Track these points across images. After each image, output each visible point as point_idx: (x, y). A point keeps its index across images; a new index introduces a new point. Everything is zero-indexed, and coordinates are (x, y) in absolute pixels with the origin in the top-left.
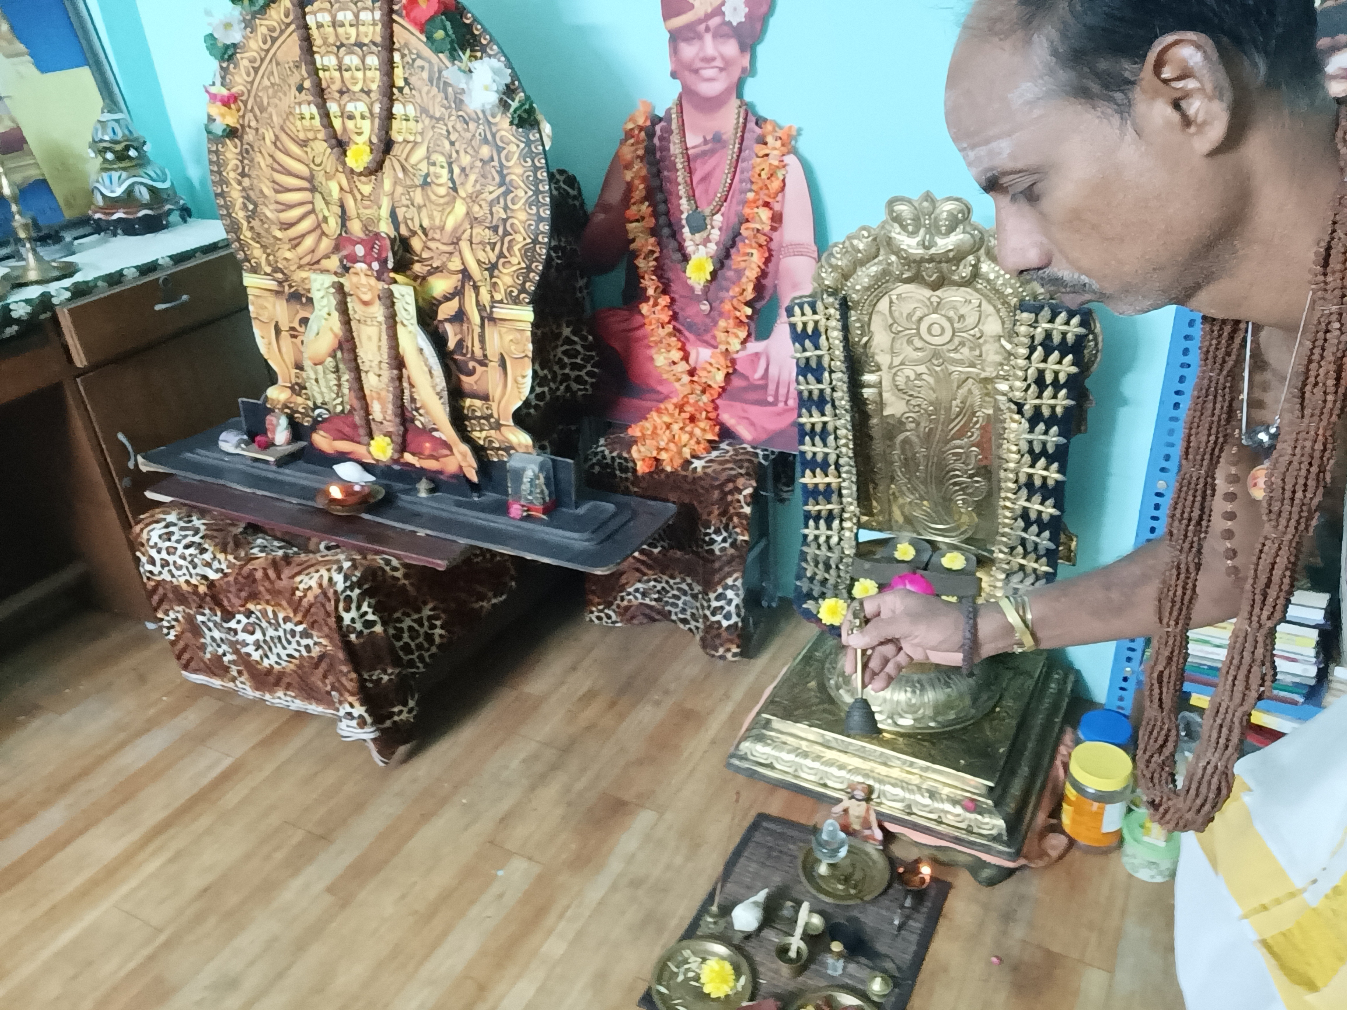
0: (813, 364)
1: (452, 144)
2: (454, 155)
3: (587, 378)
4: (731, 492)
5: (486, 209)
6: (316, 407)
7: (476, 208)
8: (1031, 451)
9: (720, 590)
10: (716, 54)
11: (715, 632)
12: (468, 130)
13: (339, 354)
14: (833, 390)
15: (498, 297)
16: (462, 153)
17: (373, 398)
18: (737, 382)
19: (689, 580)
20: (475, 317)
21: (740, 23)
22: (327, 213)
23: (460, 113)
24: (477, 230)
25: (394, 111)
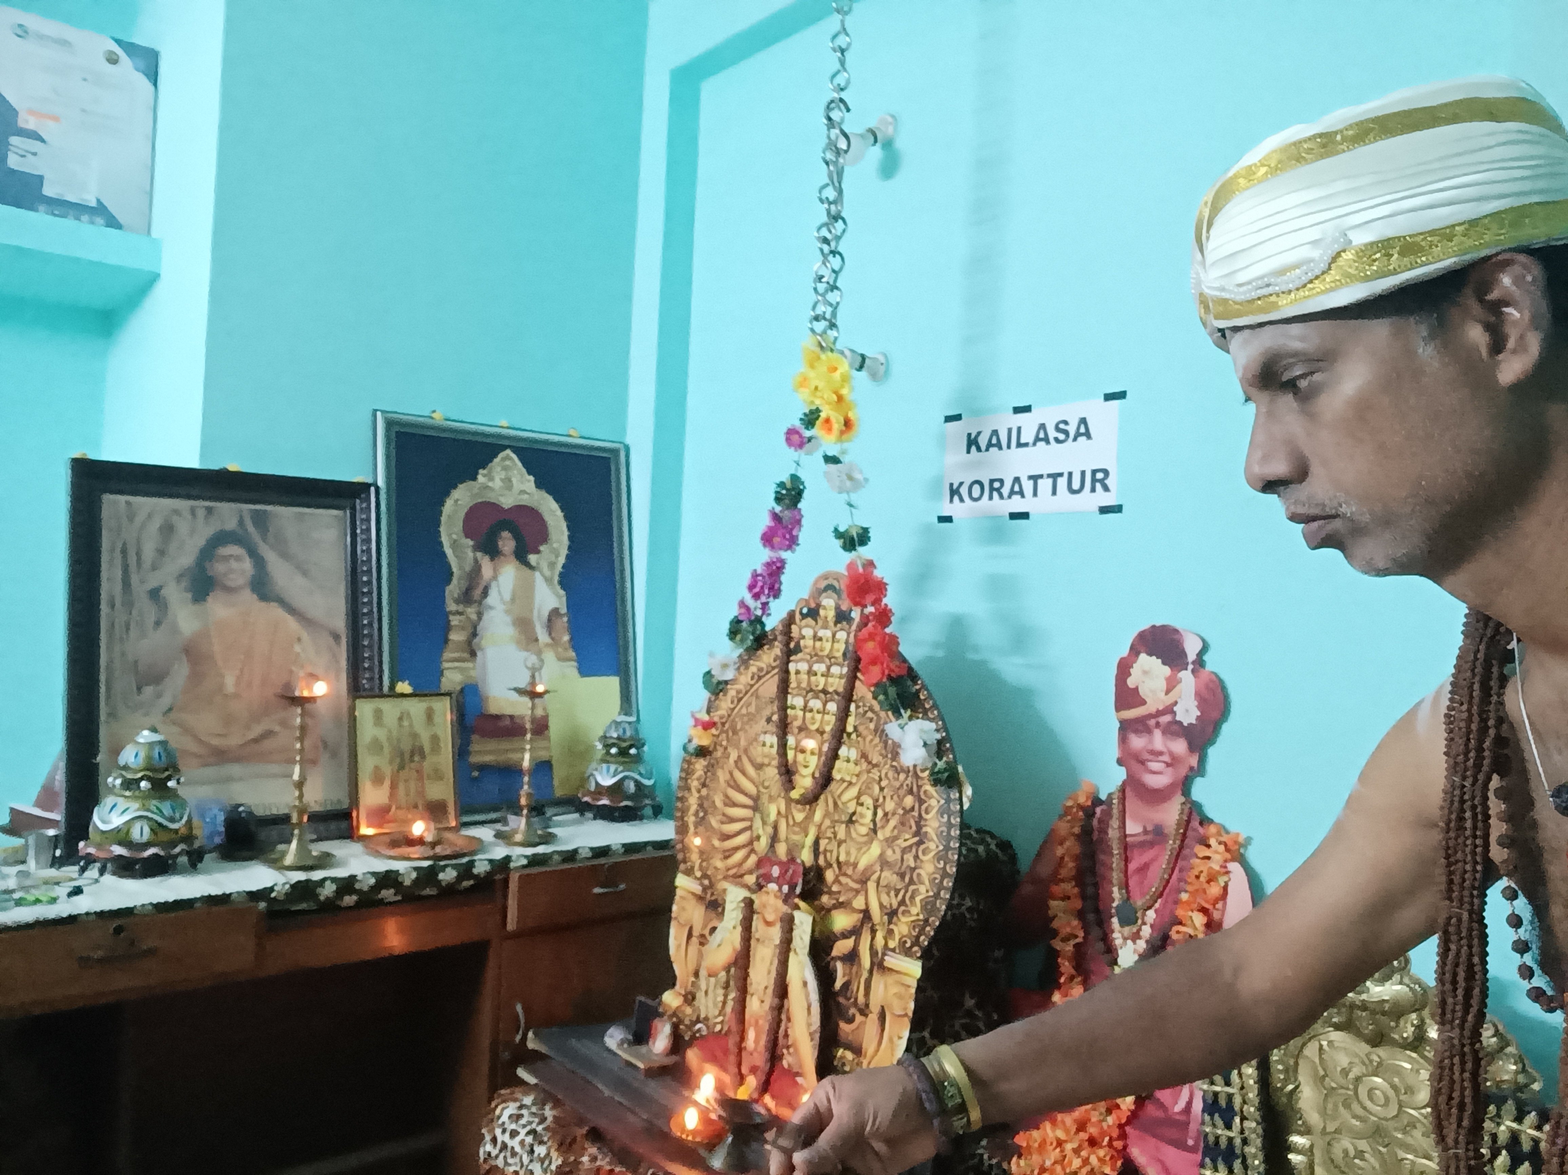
1: (882, 789)
2: (881, 800)
5: (898, 856)
6: (698, 1021)
7: (889, 852)
10: (1165, 750)
12: (898, 779)
13: (733, 970)
16: (888, 799)
17: (750, 1025)
20: (866, 962)
21: (1190, 724)
22: (761, 832)
23: (894, 763)
25: (840, 752)
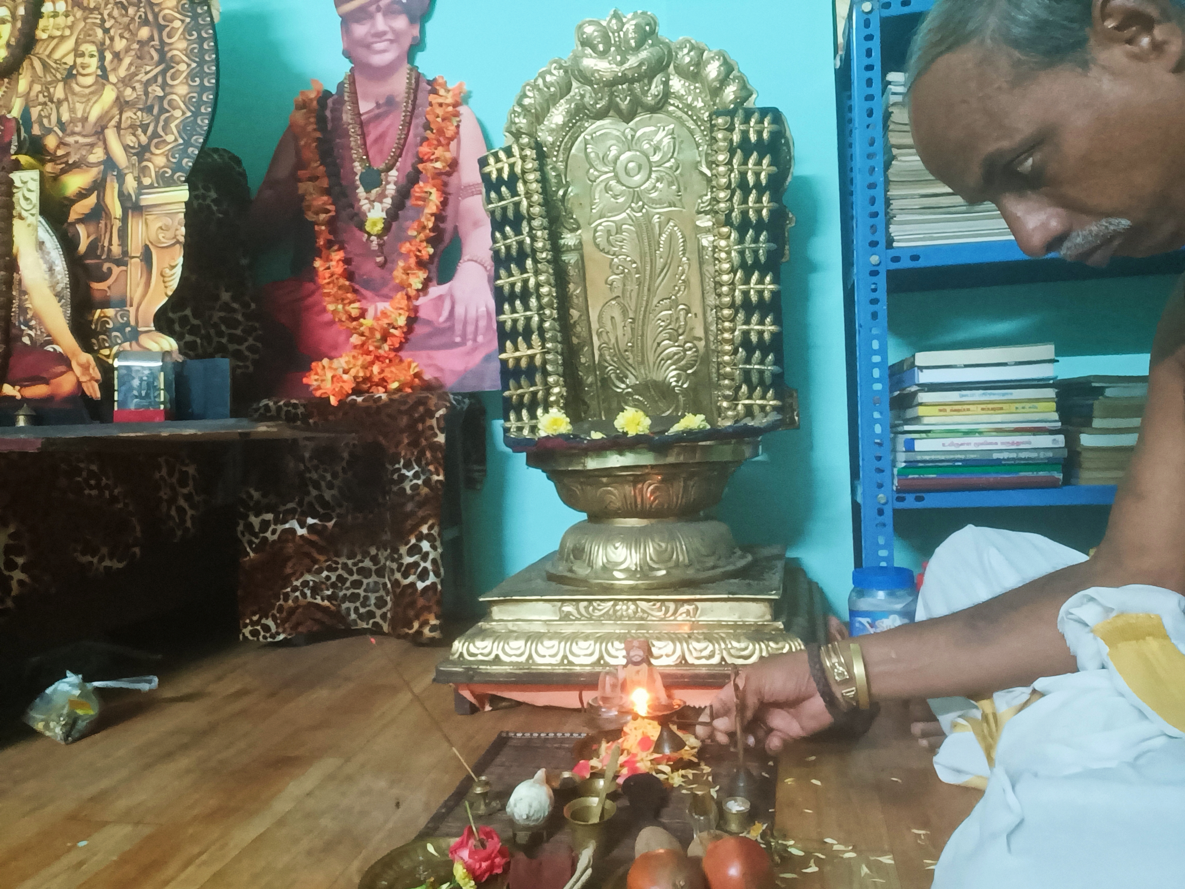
0: (510, 213)
1: (106, 31)
2: (108, 42)
3: (247, 353)
4: (422, 419)
5: (140, 90)
7: (128, 91)
8: (743, 264)
9: (413, 541)
10: (387, 29)
11: (407, 600)
12: (127, 15)
14: (534, 239)
15: (147, 181)
16: (117, 39)
18: (420, 330)
19: (373, 551)
20: (116, 209)
24: (128, 114)
25: (43, 10)
